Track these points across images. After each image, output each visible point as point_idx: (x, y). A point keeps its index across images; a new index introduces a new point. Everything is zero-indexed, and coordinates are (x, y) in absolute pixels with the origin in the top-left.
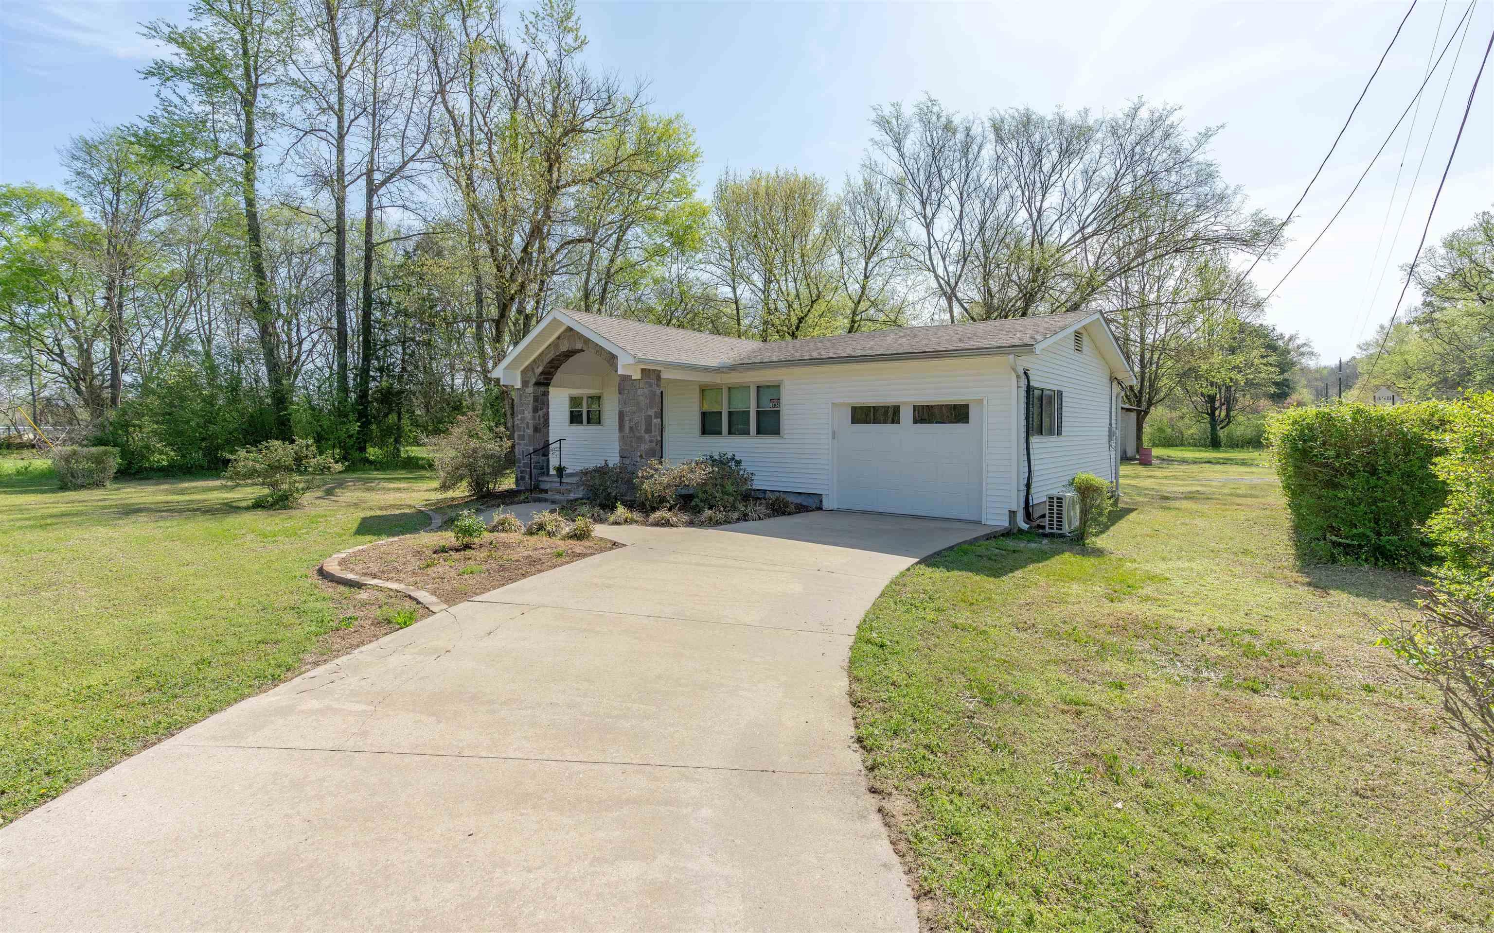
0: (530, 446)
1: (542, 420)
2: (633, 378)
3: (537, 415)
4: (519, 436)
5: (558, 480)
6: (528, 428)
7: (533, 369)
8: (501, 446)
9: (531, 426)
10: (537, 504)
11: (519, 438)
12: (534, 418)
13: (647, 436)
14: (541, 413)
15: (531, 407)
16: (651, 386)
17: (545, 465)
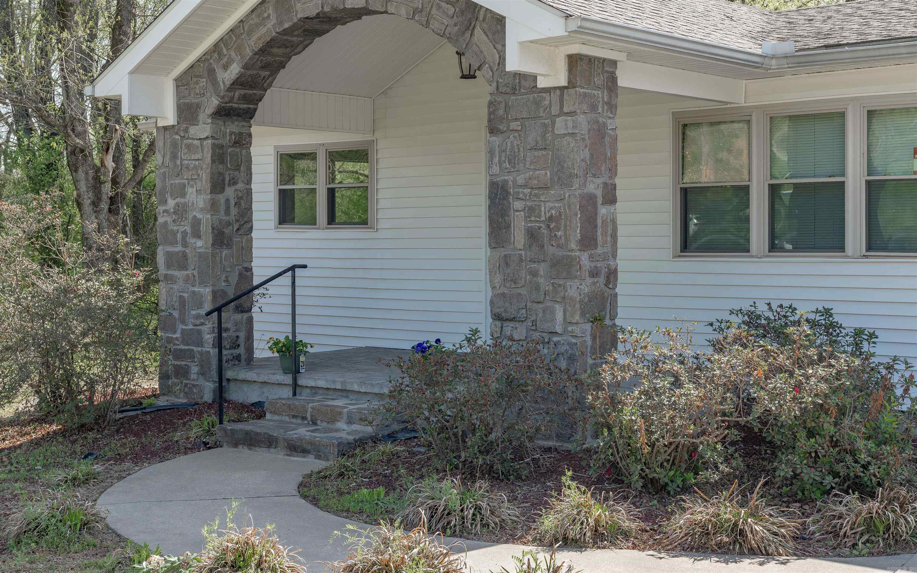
0: (202, 283)
1: (234, 211)
2: (542, 83)
3: (221, 198)
4: (169, 256)
5: (288, 379)
6: (197, 235)
7: (211, 72)
8: (116, 284)
9: (205, 229)
10: (244, 451)
11: (169, 266)
12: (213, 206)
13: (585, 258)
14: (230, 192)
15: (205, 176)
16: (593, 108)
17: (242, 335)
